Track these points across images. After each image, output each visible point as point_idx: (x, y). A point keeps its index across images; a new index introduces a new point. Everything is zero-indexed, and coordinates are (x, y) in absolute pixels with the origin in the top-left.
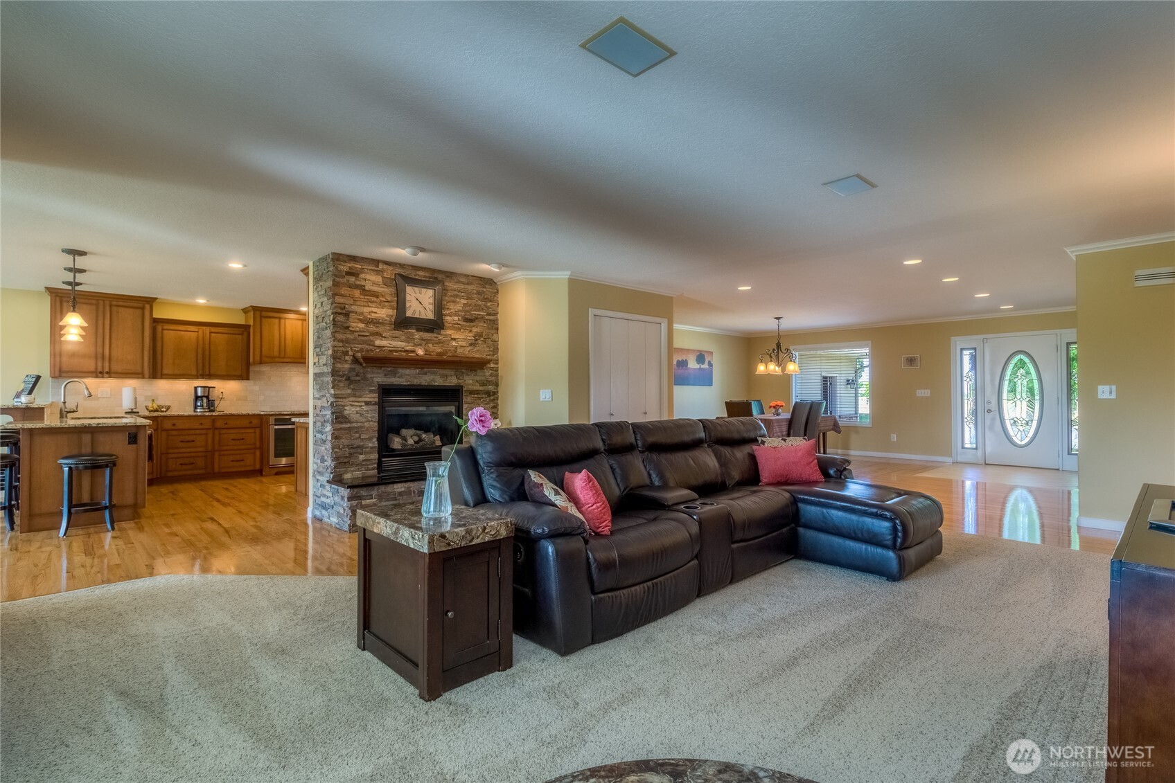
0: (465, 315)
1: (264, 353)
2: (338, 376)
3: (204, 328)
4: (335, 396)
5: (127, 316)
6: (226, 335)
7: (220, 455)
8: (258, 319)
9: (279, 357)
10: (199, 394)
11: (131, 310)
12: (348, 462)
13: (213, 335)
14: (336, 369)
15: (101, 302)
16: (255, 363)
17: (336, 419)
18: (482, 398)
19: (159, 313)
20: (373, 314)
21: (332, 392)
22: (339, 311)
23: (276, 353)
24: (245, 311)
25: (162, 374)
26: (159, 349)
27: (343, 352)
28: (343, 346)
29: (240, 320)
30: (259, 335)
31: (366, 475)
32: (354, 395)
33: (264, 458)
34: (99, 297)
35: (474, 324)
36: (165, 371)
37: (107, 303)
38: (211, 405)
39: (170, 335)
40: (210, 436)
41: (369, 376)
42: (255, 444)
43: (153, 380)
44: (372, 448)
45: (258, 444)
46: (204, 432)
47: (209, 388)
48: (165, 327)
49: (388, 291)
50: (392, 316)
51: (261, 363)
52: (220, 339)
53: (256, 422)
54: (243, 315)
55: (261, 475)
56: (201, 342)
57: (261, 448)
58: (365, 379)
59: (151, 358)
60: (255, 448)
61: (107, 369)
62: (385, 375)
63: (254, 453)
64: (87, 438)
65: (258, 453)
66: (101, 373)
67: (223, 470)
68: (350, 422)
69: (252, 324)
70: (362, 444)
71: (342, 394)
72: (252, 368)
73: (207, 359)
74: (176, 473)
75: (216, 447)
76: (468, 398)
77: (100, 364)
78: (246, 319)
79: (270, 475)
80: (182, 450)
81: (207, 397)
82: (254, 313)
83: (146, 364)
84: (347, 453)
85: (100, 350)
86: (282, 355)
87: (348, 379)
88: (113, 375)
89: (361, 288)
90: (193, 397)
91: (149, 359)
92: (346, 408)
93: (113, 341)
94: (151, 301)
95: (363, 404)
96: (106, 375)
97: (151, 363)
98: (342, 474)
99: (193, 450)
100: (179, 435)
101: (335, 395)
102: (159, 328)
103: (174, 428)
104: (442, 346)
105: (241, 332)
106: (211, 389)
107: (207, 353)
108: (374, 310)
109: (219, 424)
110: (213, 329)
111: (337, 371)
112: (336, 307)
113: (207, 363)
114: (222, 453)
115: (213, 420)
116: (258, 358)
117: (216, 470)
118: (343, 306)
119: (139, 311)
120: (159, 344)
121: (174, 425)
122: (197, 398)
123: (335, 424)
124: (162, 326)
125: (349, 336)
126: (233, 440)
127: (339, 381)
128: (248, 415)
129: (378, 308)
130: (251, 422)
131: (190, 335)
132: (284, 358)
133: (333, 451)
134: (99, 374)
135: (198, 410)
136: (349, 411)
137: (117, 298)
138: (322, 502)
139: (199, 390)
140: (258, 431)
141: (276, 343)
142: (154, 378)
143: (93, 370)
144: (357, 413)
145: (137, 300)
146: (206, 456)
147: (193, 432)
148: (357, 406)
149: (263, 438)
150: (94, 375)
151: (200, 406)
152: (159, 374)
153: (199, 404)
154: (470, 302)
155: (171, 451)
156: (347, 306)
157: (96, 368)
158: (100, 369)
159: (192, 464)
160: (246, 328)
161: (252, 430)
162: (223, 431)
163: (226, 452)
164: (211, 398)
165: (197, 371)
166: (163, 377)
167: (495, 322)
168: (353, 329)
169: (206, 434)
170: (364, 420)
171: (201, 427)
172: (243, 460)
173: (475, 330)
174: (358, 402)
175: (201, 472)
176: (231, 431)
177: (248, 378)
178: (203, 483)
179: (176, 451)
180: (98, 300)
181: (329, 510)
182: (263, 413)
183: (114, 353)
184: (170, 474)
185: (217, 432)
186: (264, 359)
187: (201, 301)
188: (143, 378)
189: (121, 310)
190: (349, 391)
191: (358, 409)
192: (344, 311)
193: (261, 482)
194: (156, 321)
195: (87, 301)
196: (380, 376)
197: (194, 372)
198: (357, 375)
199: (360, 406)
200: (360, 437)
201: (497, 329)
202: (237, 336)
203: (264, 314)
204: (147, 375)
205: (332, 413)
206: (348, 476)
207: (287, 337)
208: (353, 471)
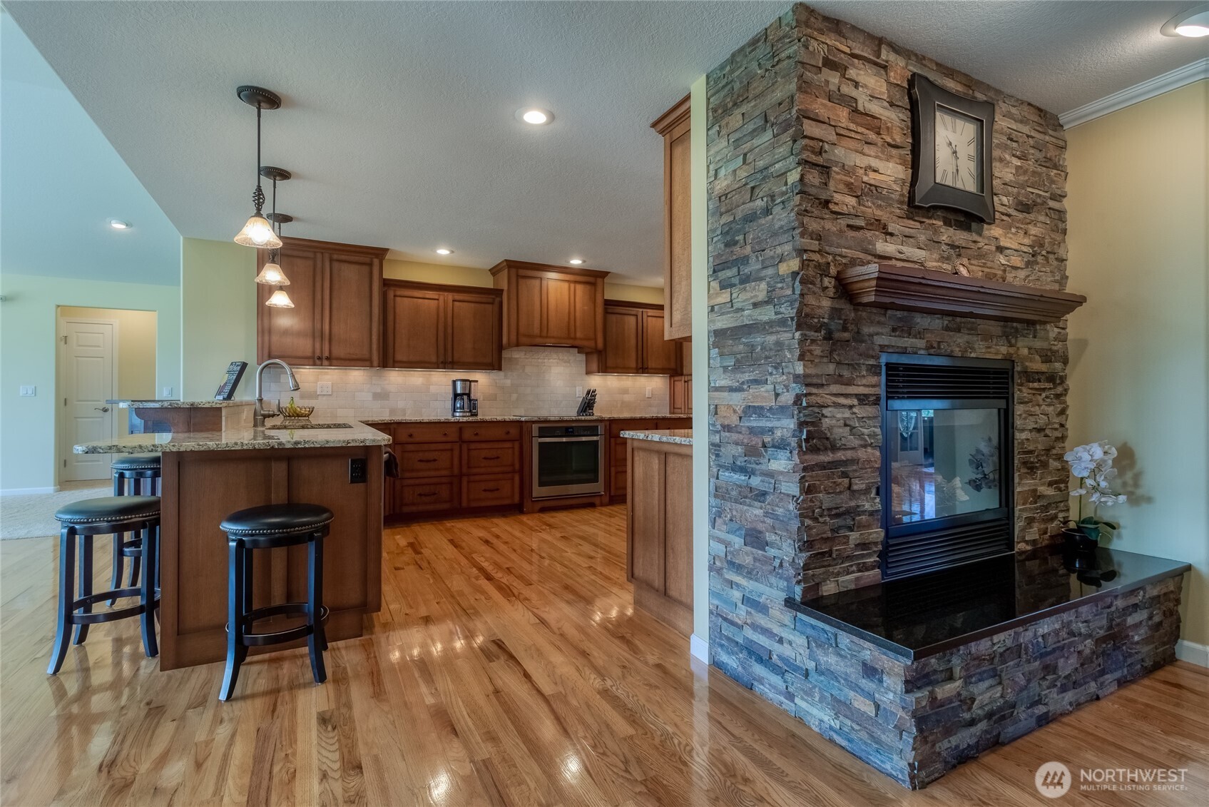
0: (1019, 193)
1: (522, 330)
2: (811, 327)
3: (446, 294)
4: (806, 381)
5: (350, 274)
6: (472, 305)
7: (468, 482)
8: (514, 279)
9: (541, 336)
10: (459, 392)
11: (357, 267)
12: (830, 553)
13: (456, 303)
14: (807, 310)
15: (319, 256)
16: (510, 346)
17: (807, 440)
18: (1044, 390)
19: (391, 273)
20: (872, 175)
21: (800, 368)
22: (813, 158)
23: (537, 331)
24: (494, 271)
25: (394, 361)
26: (390, 324)
27: (818, 266)
28: (819, 252)
29: (488, 283)
30: (515, 302)
31: (863, 583)
32: (840, 380)
33: (525, 487)
34: (316, 247)
35: (1032, 216)
36: (399, 357)
37: (327, 256)
38: (473, 407)
39: (404, 304)
40: (456, 453)
41: (866, 330)
42: (513, 465)
43: (382, 370)
44: (872, 513)
45: (517, 467)
46: (448, 446)
47: (470, 381)
48: (399, 293)
49: (895, 119)
50: (904, 181)
51: (518, 345)
52: (465, 309)
53: (514, 432)
54: (492, 277)
55: (522, 512)
56: (442, 314)
57: (521, 471)
58: (858, 337)
59: (381, 338)
60: (514, 472)
61: (326, 354)
62: (894, 330)
63: (513, 479)
64: (279, 470)
65: (517, 478)
66: (319, 358)
67: (474, 504)
68: (834, 448)
69: (505, 288)
70: (853, 504)
71: (817, 376)
72: (505, 354)
73: (450, 339)
74: (414, 509)
75: (465, 470)
76: (1024, 389)
77: (318, 345)
78: (495, 283)
79: (533, 512)
80: (421, 474)
81: (469, 395)
82: (509, 271)
83: (375, 346)
84: (827, 528)
85: (318, 326)
86: (544, 334)
87: (828, 337)
88: (334, 362)
89: (850, 103)
90: (451, 396)
91: (379, 339)
92: (825, 411)
93: (335, 312)
94: (380, 253)
95: (855, 402)
96: (325, 362)
97: (381, 345)
98: (818, 585)
99: (432, 473)
100: (417, 451)
101: (806, 376)
102: (391, 294)
103: (410, 440)
104: (984, 265)
105: (490, 300)
106: (472, 384)
107: (450, 331)
108: (875, 163)
109: (467, 435)
110: (458, 296)
111: (807, 315)
112: (805, 148)
113: (449, 346)
114: (472, 478)
115: (461, 429)
116: (513, 337)
117: (464, 504)
118: (818, 145)
119: (365, 269)
120: (390, 318)
121: (411, 436)
122: (456, 396)
123: (805, 453)
124: (395, 291)
125: (828, 225)
126: (485, 458)
127: (813, 341)
128: (504, 422)
129: (881, 159)
130: (508, 433)
131: (429, 304)
132: (547, 337)
133: (802, 523)
134: (318, 360)
135: (458, 414)
136: (833, 419)
137: (339, 250)
138: (746, 638)
139: (459, 384)
140: (517, 445)
141: (537, 315)
142: (384, 367)
143: (309, 353)
144: (846, 425)
145: (362, 253)
146: (451, 484)
147: (433, 447)
148: (844, 406)
149: (523, 456)
150: (311, 362)
151: (460, 408)
152: (391, 361)
153: (458, 405)
154: (1025, 164)
155: (407, 475)
156: (826, 147)
157: (314, 352)
158: (318, 353)
159: (434, 494)
160: (497, 292)
161: (508, 445)
162: (473, 446)
163: (477, 478)
164: (473, 397)
165: (438, 356)
166: (396, 365)
167: (1061, 215)
168: (836, 208)
169: (452, 450)
170: (857, 442)
171: (444, 439)
172: (498, 489)
173: (1034, 230)
174: (846, 396)
175: (445, 506)
176: (484, 445)
177: (500, 369)
178: (449, 524)
179: (414, 474)
180: (315, 252)
181: (788, 676)
182: (523, 419)
183: (335, 330)
184: (406, 509)
185: (465, 447)
186: (523, 340)
187: (443, 252)
188: (372, 366)
189: (345, 267)
190: (831, 368)
191: (847, 414)
192: (820, 160)
193: (522, 523)
194: (387, 284)
195: (301, 254)
196: (884, 331)
197: (434, 359)
198: (845, 329)
199: (851, 407)
200: (849, 488)
201: (1064, 232)
202: (487, 306)
203: (522, 272)
204: (375, 363)
205: (801, 425)
206: (829, 588)
207: (550, 307)
208: (838, 574)
